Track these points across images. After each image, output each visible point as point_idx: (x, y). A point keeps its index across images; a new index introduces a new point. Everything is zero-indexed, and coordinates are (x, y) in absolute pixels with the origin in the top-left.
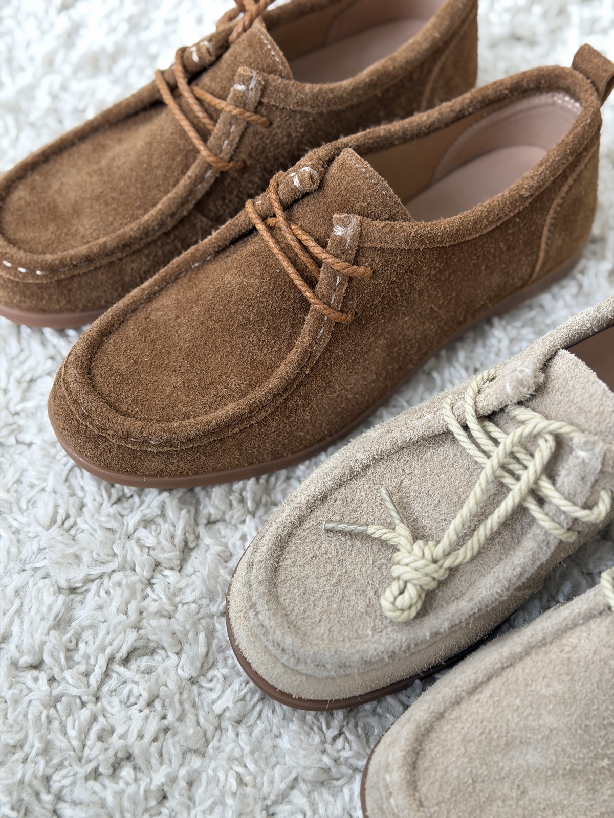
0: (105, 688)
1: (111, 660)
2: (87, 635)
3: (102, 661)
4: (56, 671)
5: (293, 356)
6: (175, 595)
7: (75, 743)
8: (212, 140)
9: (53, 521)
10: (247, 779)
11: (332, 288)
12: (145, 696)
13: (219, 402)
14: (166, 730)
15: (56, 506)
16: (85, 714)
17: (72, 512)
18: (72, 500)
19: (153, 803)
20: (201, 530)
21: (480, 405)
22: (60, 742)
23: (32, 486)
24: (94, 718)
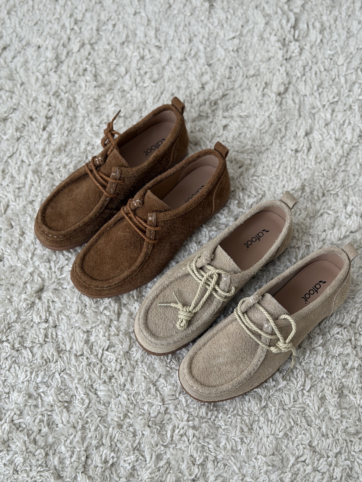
0: (103, 358)
1: (103, 350)
2: (95, 344)
3: (101, 351)
4: (88, 356)
5: (142, 254)
6: (118, 328)
7: (98, 375)
8: (107, 189)
9: (78, 312)
10: (147, 377)
11: (150, 234)
12: (115, 359)
13: (122, 271)
14: (122, 367)
15: (78, 307)
16: (99, 366)
17: (83, 308)
18: (82, 304)
19: (122, 387)
20: (122, 308)
21: (197, 266)
22: (93, 375)
23: (69, 302)
24: (102, 367)
